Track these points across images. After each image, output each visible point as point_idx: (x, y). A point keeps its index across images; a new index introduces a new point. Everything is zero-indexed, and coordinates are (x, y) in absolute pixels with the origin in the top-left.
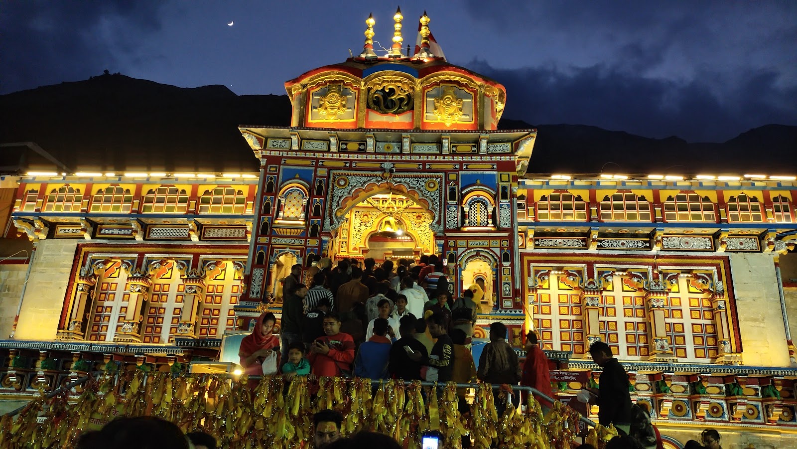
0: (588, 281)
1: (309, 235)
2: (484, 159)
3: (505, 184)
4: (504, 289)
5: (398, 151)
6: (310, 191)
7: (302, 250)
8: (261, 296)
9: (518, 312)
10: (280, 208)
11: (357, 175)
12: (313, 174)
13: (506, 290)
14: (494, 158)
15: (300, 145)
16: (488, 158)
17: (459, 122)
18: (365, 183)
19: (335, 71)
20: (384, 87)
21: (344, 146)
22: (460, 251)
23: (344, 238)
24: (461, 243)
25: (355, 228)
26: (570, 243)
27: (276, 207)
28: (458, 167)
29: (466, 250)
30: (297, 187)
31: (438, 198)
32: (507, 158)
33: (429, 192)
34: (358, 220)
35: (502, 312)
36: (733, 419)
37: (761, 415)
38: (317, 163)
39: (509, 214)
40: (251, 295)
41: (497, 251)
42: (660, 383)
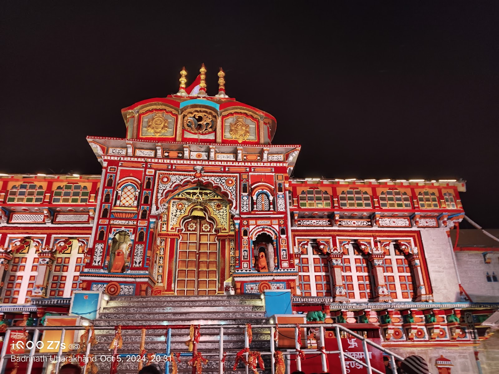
0: (333, 249)
1: (140, 218)
2: (266, 164)
3: (280, 182)
4: (282, 254)
5: (206, 158)
6: (141, 185)
7: (134, 228)
8: (102, 264)
9: (292, 270)
10: (118, 197)
11: (176, 174)
12: (143, 174)
13: (284, 255)
14: (272, 165)
15: (134, 152)
16: (269, 164)
17: (247, 141)
18: (182, 180)
19: (160, 102)
20: (195, 115)
21: (166, 154)
22: (251, 227)
23: (165, 221)
24: (252, 222)
25: (172, 214)
26: (321, 223)
27: (114, 197)
28: (248, 170)
29: (255, 227)
30: (131, 182)
31: (235, 191)
32: (281, 165)
33: (228, 187)
34: (175, 208)
35: (281, 271)
36: (432, 338)
37: (448, 335)
38: (146, 165)
39: (284, 202)
40: (94, 264)
41: (277, 227)
42: (384, 317)
